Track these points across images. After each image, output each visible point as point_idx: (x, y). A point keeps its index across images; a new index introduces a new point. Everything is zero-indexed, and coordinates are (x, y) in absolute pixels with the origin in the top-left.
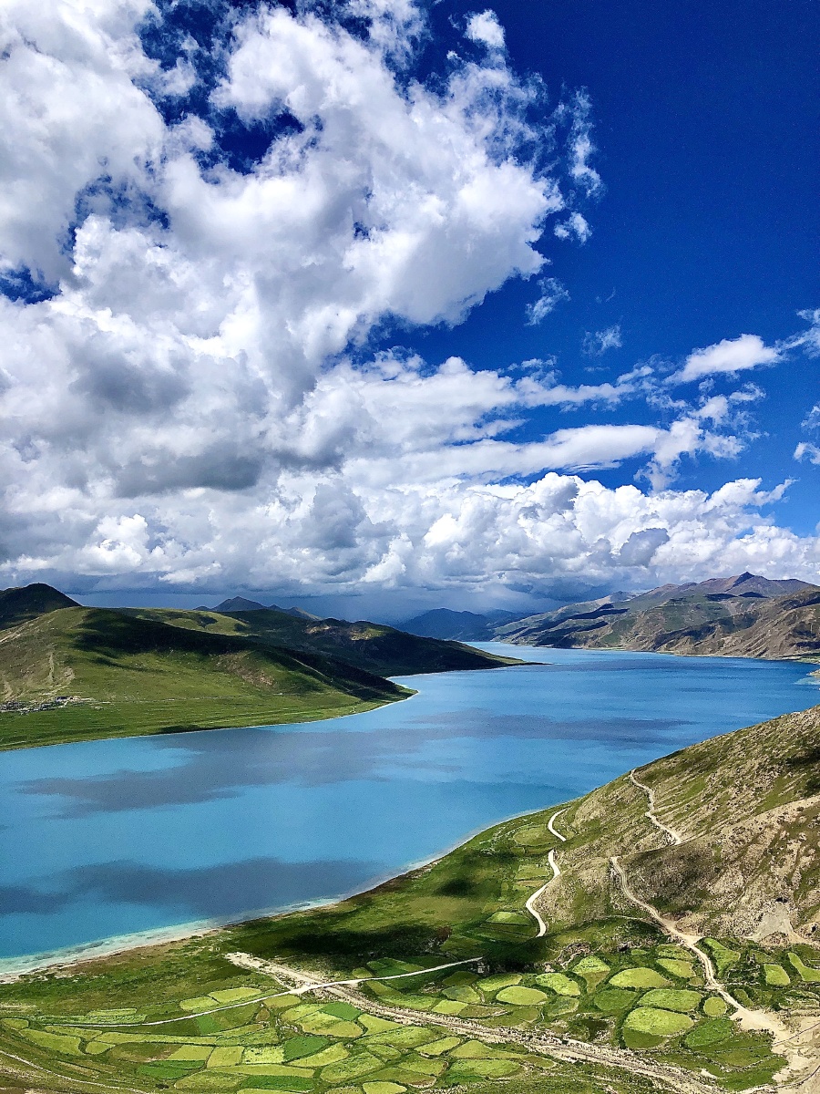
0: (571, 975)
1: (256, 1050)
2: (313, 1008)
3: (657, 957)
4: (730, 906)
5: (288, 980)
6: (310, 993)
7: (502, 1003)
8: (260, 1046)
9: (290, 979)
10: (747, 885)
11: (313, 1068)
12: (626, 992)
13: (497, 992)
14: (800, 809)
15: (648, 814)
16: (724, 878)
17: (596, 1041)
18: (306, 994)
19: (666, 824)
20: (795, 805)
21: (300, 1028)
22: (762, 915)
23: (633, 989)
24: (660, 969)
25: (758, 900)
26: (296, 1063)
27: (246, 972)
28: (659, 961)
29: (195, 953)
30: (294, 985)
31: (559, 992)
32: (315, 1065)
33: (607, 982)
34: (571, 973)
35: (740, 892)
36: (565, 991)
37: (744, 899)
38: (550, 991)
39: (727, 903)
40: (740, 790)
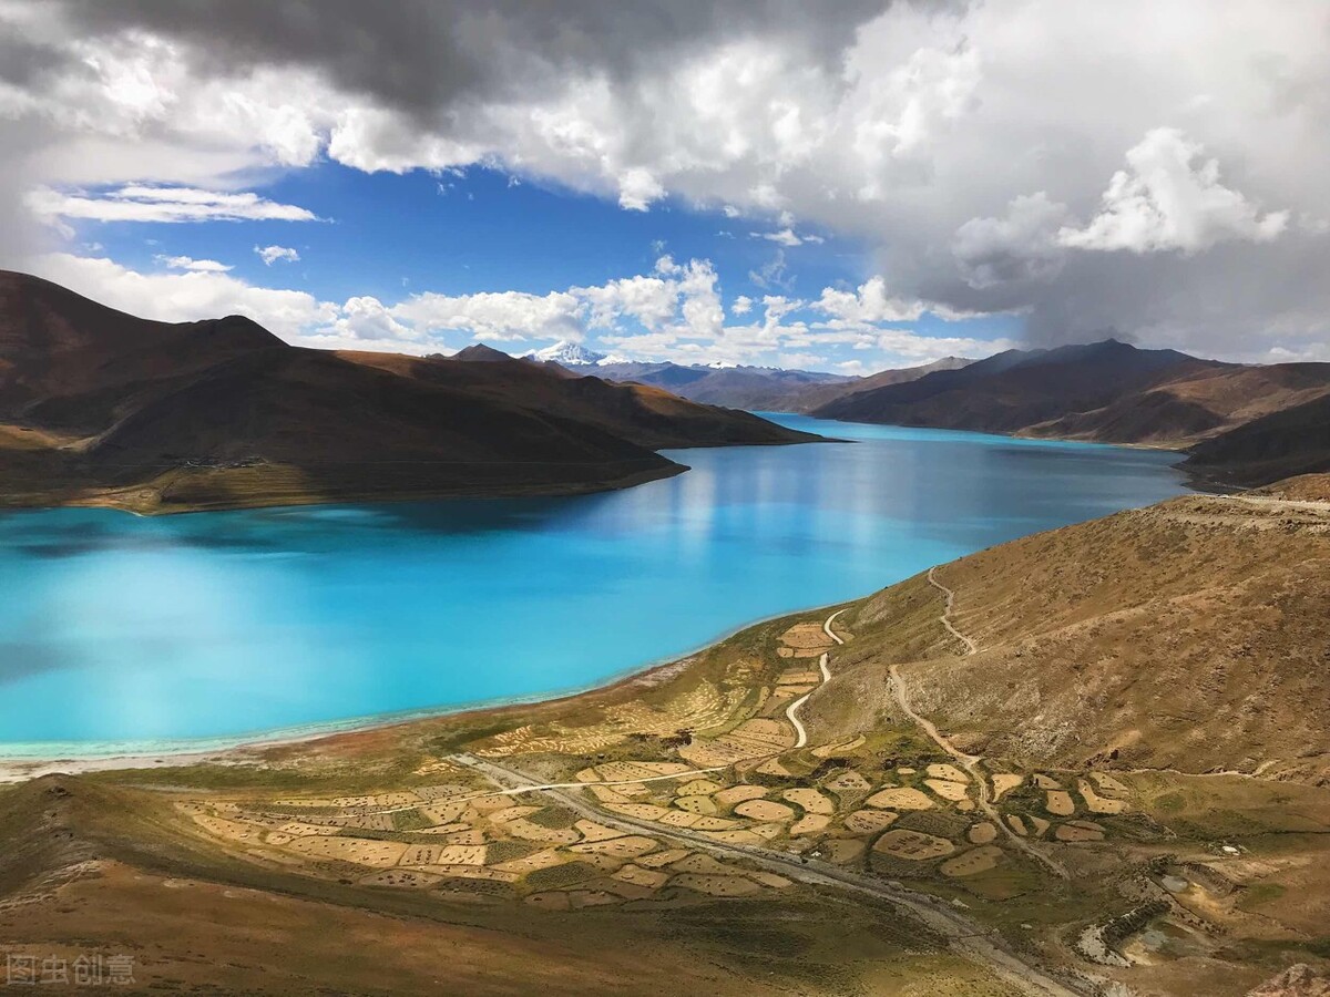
3: (927, 777)
4: (1020, 725)
5: (502, 780)
6: (528, 794)
7: (741, 816)
10: (1043, 703)
11: (518, 872)
12: (885, 812)
13: (736, 805)
14: (1119, 621)
15: (943, 619)
16: (1017, 695)
18: (521, 795)
19: (959, 631)
20: (1115, 616)
23: (893, 810)
24: (929, 791)
25: (1053, 721)
26: (498, 866)
28: (928, 783)
30: (508, 785)
31: (807, 808)
33: (864, 801)
34: (825, 789)
35: (1034, 710)
36: (814, 808)
37: (1038, 719)
38: (797, 807)
39: (1017, 722)
40: (1055, 597)
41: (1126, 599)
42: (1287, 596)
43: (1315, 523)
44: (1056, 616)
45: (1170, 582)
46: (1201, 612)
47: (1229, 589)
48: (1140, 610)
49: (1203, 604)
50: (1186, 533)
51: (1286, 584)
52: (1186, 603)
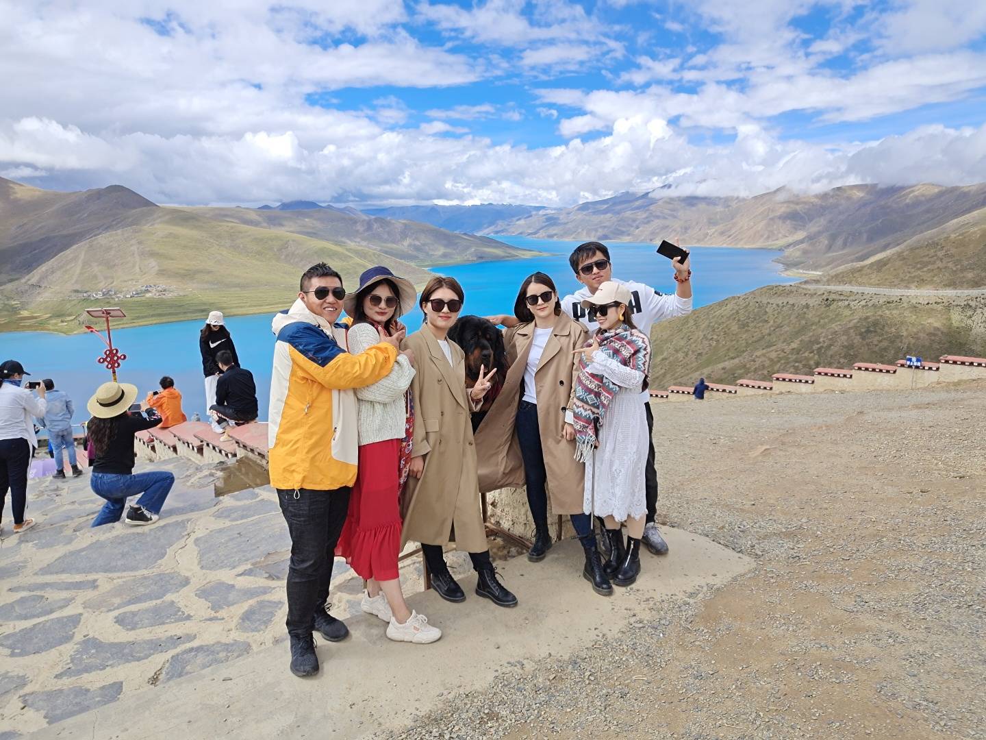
14: (723, 369)
20: (721, 366)
40: (687, 355)
41: (730, 354)
42: (822, 347)
43: (842, 300)
44: (688, 367)
45: (756, 342)
46: (771, 360)
47: (789, 344)
48: (736, 361)
49: (773, 355)
50: (767, 310)
51: (821, 340)
52: (764, 355)
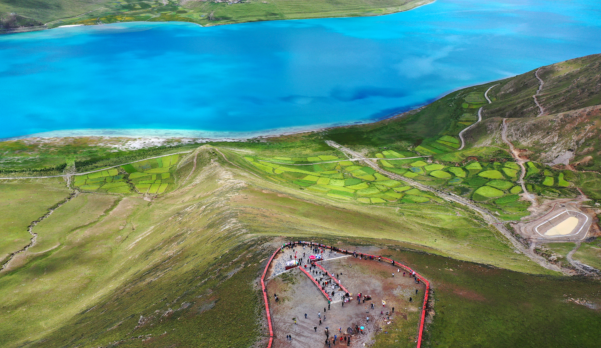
0: (464, 169)
1: (335, 180)
2: (357, 167)
3: (504, 167)
4: (547, 149)
5: (349, 155)
6: (358, 161)
7: (432, 176)
8: (336, 179)
9: (350, 155)
10: (558, 142)
11: (354, 189)
12: (484, 179)
13: (431, 172)
15: (534, 96)
16: (549, 137)
17: (462, 196)
18: (356, 161)
19: (540, 103)
21: (351, 175)
22: (558, 155)
23: (487, 178)
24: (502, 172)
25: (559, 149)
26: (348, 187)
27: (333, 149)
28: (503, 169)
29: (313, 138)
30: (351, 157)
31: (456, 175)
32: (355, 189)
33: (477, 174)
34: (465, 168)
35: (554, 144)
36: (459, 175)
37: (555, 147)
38: (453, 174)
39: (546, 148)
